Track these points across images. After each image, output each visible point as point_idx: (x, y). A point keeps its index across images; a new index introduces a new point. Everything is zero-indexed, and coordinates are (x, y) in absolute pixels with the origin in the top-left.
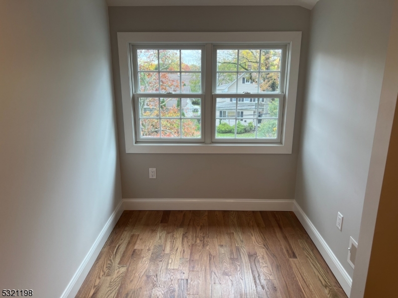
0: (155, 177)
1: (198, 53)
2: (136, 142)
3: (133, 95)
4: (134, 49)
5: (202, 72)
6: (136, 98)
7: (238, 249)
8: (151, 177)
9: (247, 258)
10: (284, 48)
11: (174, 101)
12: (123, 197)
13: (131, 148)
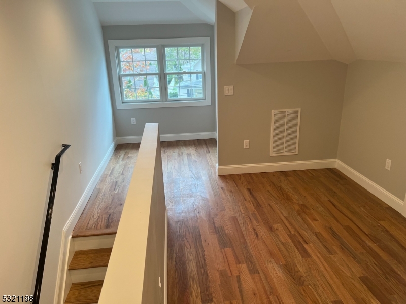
0: (135, 123)
1: (154, 50)
2: (123, 103)
3: (119, 75)
4: (117, 48)
5: (158, 61)
6: (121, 77)
7: (182, 153)
8: (132, 123)
9: (186, 155)
10: (202, 45)
11: (143, 77)
12: (117, 136)
13: (119, 106)
